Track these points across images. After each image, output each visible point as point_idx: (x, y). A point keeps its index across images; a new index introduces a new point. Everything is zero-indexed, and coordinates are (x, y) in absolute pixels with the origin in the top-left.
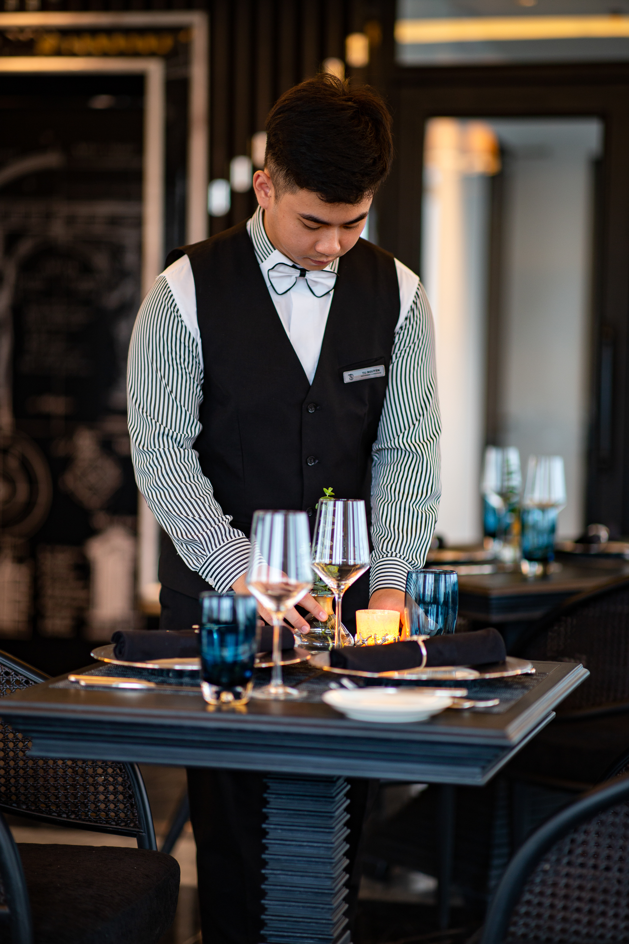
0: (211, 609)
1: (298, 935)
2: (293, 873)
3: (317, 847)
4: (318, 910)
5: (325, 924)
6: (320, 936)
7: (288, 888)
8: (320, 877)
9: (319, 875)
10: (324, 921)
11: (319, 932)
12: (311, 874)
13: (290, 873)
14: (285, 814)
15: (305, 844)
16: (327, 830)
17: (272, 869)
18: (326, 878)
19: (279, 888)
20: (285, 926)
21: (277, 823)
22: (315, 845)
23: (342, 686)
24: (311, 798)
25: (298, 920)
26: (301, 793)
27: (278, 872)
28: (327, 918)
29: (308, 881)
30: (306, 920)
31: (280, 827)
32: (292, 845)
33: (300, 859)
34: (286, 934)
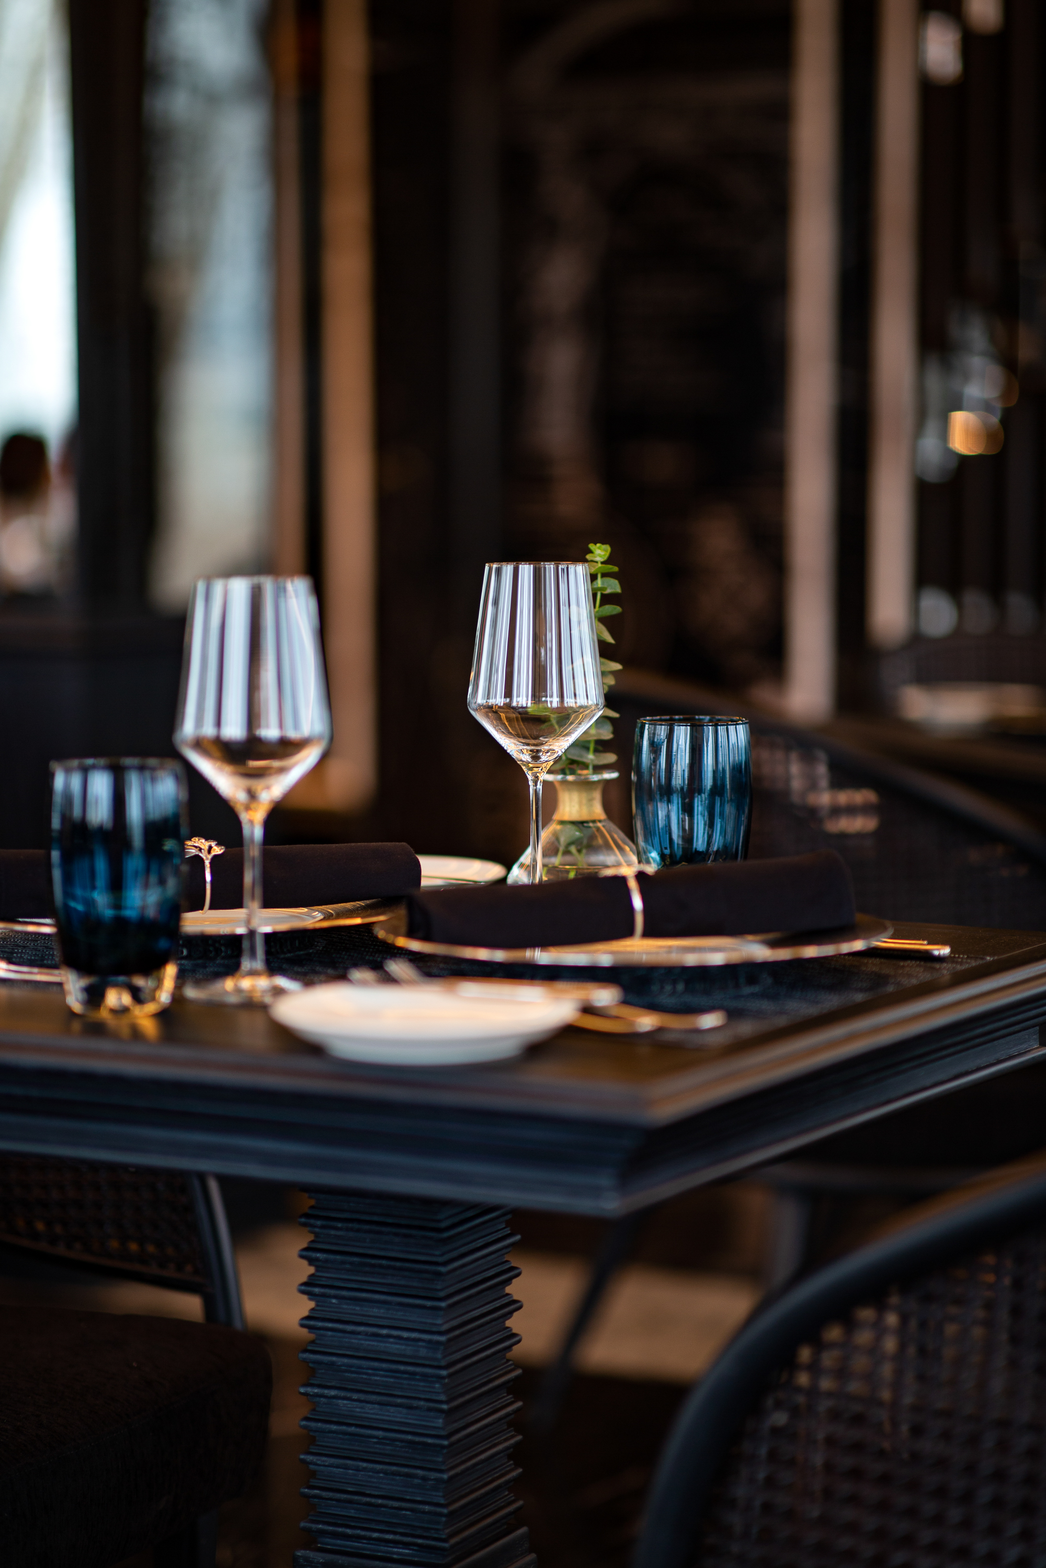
0: (68, 797)
1: (375, 1535)
2: (362, 1396)
3: (408, 1339)
4: (416, 1481)
5: (429, 1513)
6: (420, 1541)
7: (353, 1429)
8: (417, 1408)
9: (415, 1403)
10: (427, 1508)
11: (419, 1532)
12: (399, 1401)
13: (355, 1396)
14: (343, 1262)
15: (385, 1332)
16: (429, 1303)
17: (319, 1386)
18: (430, 1410)
19: (334, 1427)
20: (352, 1513)
21: (330, 1283)
22: (405, 1334)
23: (389, 980)
24: (394, 1230)
25: (373, 1500)
26: (375, 1218)
27: (333, 1393)
28: (435, 1500)
29: (396, 1415)
30: (391, 1503)
31: (333, 1292)
32: (359, 1333)
33: (376, 1364)
34: (349, 1531)
